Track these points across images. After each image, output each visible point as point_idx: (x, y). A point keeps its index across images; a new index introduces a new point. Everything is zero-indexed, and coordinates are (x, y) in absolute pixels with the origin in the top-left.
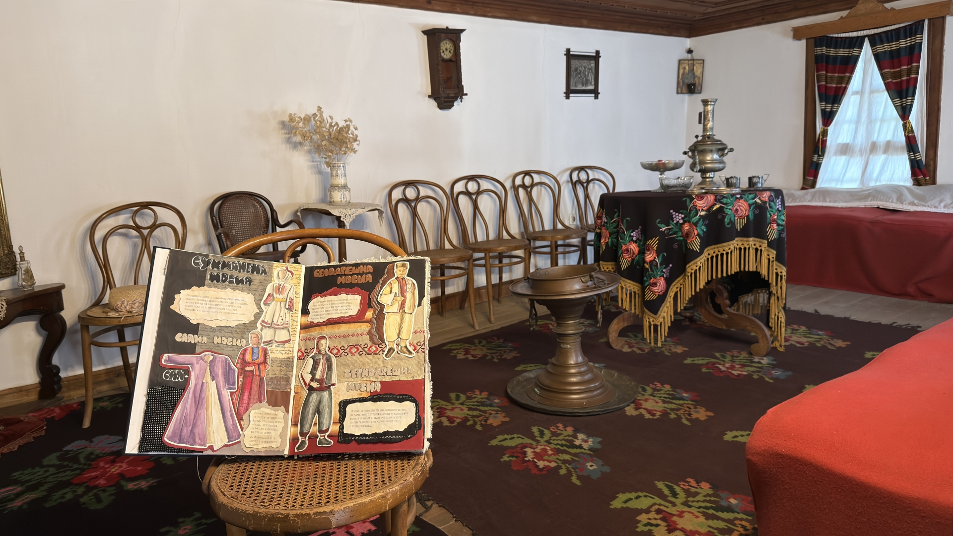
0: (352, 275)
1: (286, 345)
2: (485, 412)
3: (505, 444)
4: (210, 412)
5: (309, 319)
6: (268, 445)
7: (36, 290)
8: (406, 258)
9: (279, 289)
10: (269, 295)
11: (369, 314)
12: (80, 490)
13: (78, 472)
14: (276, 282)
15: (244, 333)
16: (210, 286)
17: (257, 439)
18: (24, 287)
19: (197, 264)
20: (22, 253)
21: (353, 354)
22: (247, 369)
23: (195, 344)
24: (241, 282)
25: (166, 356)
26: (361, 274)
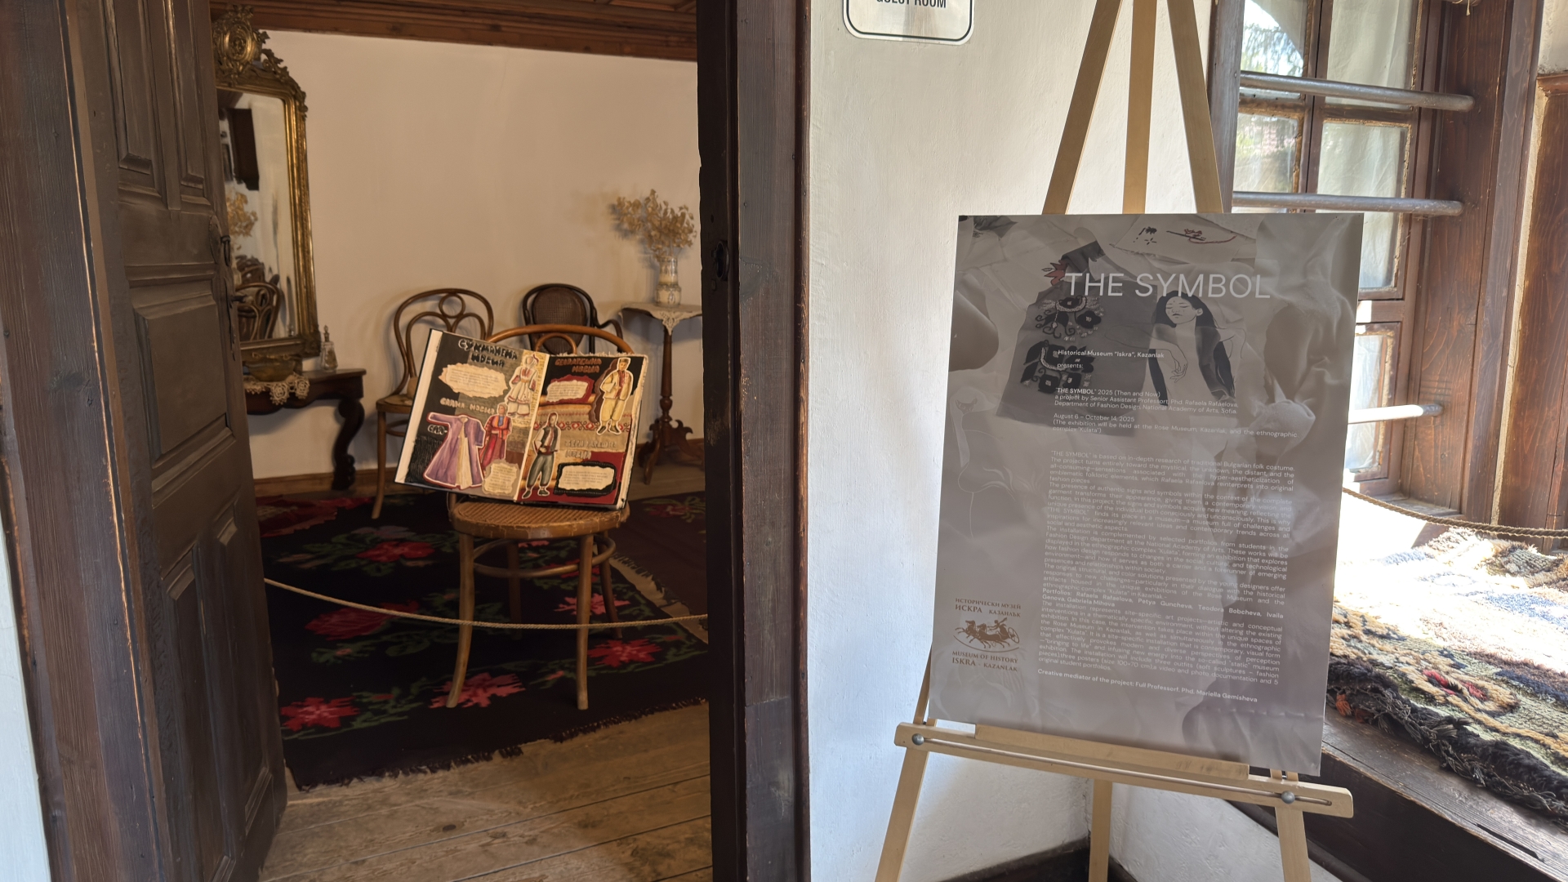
1: (526, 417)
4: (461, 460)
5: (547, 398)
6: (502, 491)
7: (338, 373)
9: (525, 373)
10: (517, 376)
12: (363, 563)
13: (363, 549)
14: (523, 366)
15: (493, 404)
16: (471, 364)
17: (494, 486)
18: (326, 368)
19: (463, 346)
20: (327, 334)
21: (574, 429)
22: (493, 432)
23: (455, 408)
24: (497, 363)
25: (432, 414)
26: (591, 366)
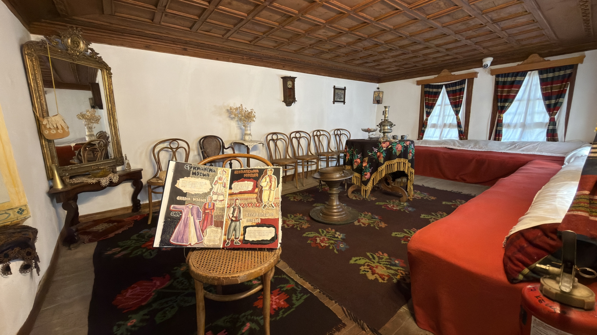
0: (250, 173)
1: (223, 202)
2: (301, 222)
3: (309, 236)
4: (190, 230)
5: (232, 191)
6: (214, 243)
7: (131, 171)
8: (272, 167)
9: (220, 179)
10: (216, 181)
11: (256, 190)
12: (144, 250)
13: (144, 242)
14: (219, 175)
15: (205, 196)
16: (192, 177)
17: (210, 241)
18: (127, 170)
19: (187, 168)
20: (126, 157)
21: (250, 207)
22: (206, 211)
23: (185, 201)
24: (205, 175)
25: (172, 206)
26: (254, 173)
